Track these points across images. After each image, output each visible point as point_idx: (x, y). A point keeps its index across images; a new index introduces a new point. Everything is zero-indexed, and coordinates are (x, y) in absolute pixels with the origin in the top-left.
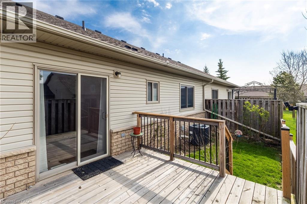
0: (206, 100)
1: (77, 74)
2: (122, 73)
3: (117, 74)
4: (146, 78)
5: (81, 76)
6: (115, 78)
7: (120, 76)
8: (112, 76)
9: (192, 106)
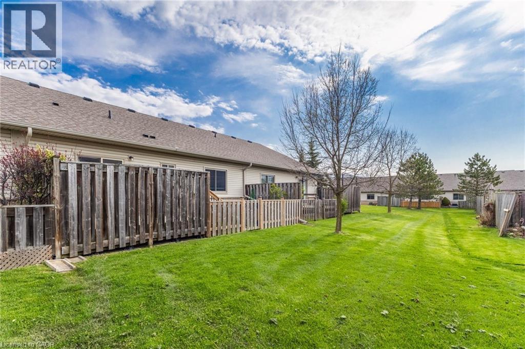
0: (246, 186)
1: (100, 159)
2: (134, 158)
3: (131, 158)
4: (159, 161)
5: (103, 159)
6: (129, 161)
7: (132, 159)
8: (127, 159)
9: (225, 190)
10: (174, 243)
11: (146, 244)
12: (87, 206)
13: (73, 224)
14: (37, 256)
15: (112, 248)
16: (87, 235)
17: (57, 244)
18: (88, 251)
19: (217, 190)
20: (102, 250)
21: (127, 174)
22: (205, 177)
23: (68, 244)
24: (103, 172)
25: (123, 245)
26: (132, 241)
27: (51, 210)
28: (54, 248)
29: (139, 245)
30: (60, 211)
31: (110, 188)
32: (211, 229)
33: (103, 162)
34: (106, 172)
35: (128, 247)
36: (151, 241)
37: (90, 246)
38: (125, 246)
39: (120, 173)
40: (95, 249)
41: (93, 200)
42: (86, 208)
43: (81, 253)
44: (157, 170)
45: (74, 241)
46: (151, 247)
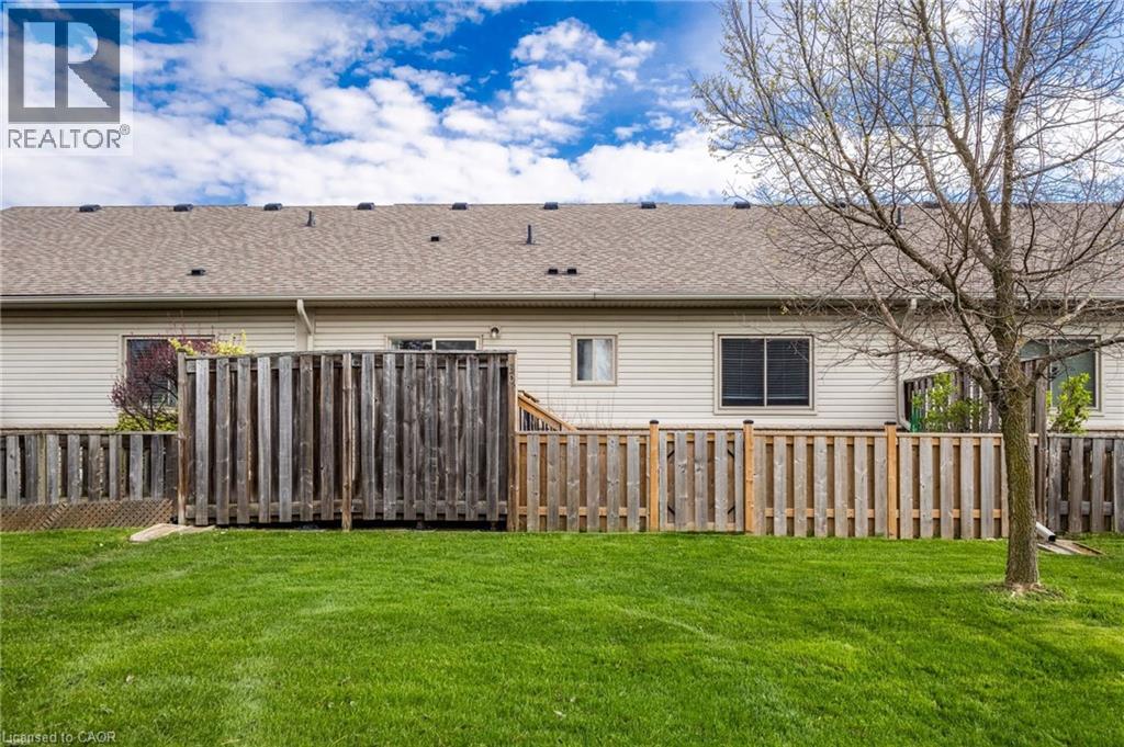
0: (907, 384)
1: (432, 340)
2: (505, 329)
6: (492, 339)
8: (487, 336)
9: (806, 403)
10: (402, 531)
11: (335, 524)
12: (225, 436)
13: (203, 466)
14: (153, 513)
15: (265, 521)
16: (224, 489)
17: (181, 499)
18: (223, 519)
19: (770, 403)
20: (247, 521)
21: (296, 371)
22: (499, 366)
23: (194, 501)
24: (252, 371)
25: (285, 517)
26: (304, 512)
27: (173, 440)
28: (175, 504)
29: (318, 523)
30: (184, 442)
31: (263, 400)
32: (519, 510)
33: (438, 348)
34: (256, 371)
35: (296, 523)
36: (346, 519)
37: (227, 510)
38: (289, 519)
39: (281, 371)
40: (235, 518)
41: (234, 425)
42: (223, 439)
43: (212, 520)
44: (360, 357)
45: (202, 498)
46: (346, 531)
